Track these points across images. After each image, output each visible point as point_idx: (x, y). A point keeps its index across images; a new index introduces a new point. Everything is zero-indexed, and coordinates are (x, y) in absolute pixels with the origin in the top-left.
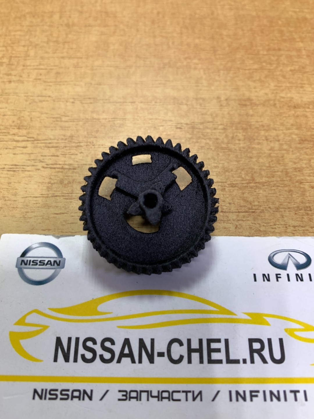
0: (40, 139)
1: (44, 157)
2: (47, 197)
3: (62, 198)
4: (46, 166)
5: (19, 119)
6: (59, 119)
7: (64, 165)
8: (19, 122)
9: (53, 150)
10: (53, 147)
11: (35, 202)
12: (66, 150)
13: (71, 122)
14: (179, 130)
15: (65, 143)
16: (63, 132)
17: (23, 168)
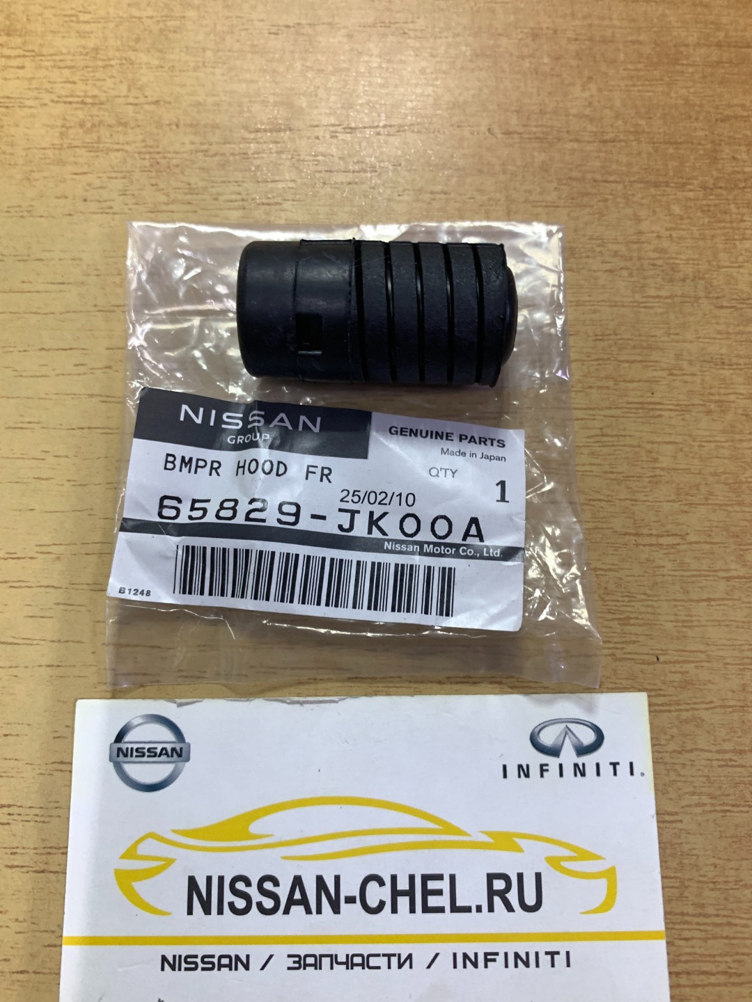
0: (45, 53)
1: (54, 85)
2: (61, 149)
3: (83, 150)
4: (56, 99)
5: (8, 17)
6: (74, 19)
7: (84, 96)
8: (8, 23)
9: (67, 72)
10: (66, 67)
11: (42, 156)
12: (88, 72)
13: (94, 22)
14: (273, 37)
15: (86, 60)
16: (83, 42)
17: (21, 103)
